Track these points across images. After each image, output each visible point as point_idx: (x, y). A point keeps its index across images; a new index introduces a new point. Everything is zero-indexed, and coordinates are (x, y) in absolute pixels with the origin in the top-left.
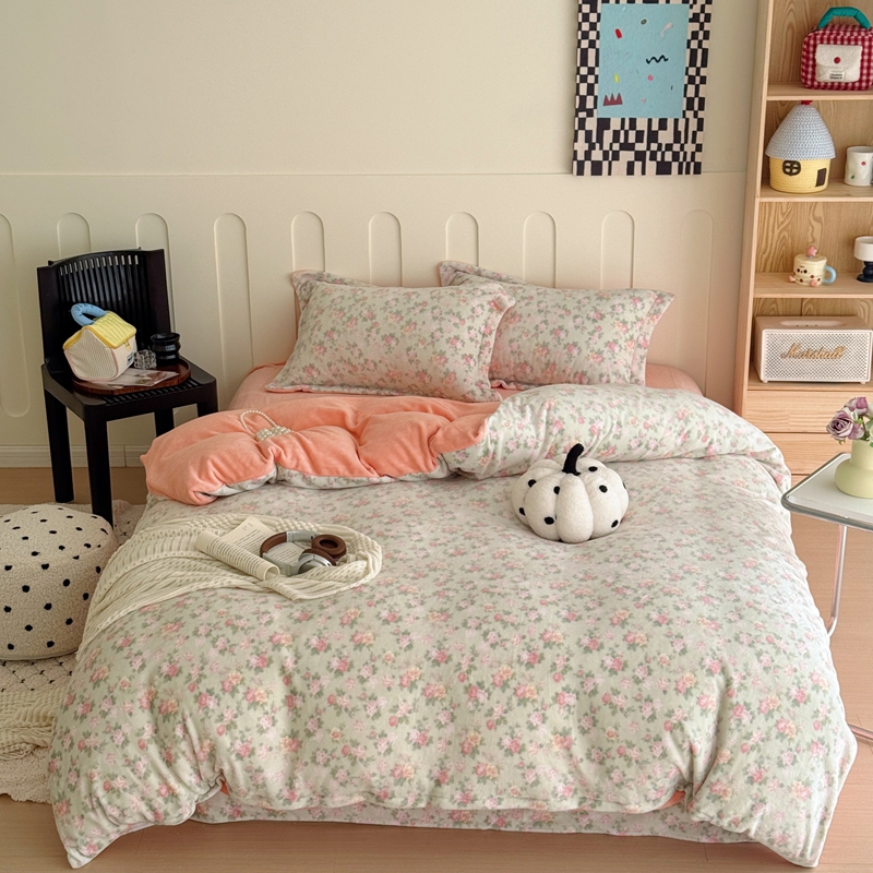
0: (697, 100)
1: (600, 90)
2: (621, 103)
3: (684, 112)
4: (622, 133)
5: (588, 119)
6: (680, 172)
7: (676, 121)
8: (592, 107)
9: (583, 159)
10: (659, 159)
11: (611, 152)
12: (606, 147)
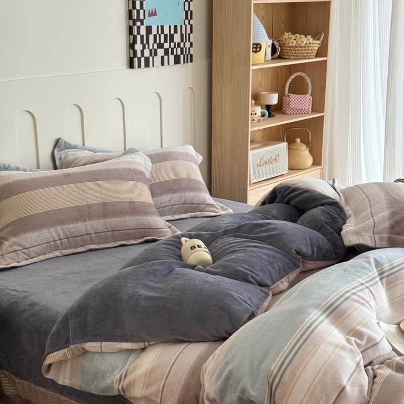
0: (189, 12)
1: (146, 6)
2: (156, 15)
3: (184, 20)
4: (158, 35)
5: (141, 27)
6: (184, 62)
7: (181, 26)
8: (143, 18)
9: (140, 56)
10: (175, 54)
11: (153, 50)
12: (151, 47)
